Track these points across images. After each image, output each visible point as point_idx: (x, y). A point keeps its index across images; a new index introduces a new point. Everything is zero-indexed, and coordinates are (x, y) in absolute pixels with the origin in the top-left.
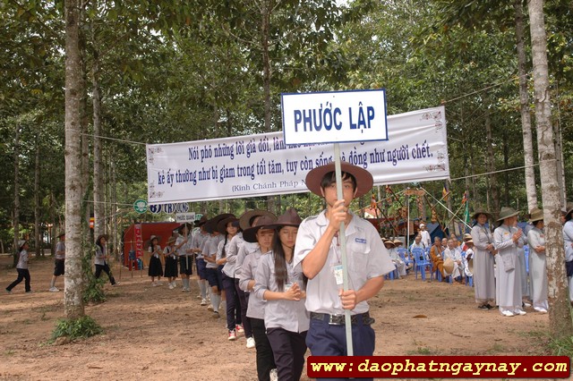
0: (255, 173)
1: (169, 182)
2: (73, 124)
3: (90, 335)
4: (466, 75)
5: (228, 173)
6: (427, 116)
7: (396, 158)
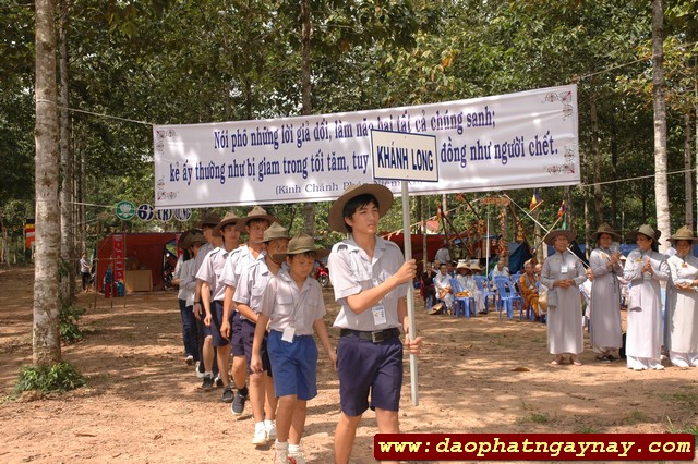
0: (308, 169)
1: (185, 179)
2: (47, 92)
3: (69, 389)
4: (570, 44)
5: (270, 169)
6: (552, 98)
7: (507, 155)
